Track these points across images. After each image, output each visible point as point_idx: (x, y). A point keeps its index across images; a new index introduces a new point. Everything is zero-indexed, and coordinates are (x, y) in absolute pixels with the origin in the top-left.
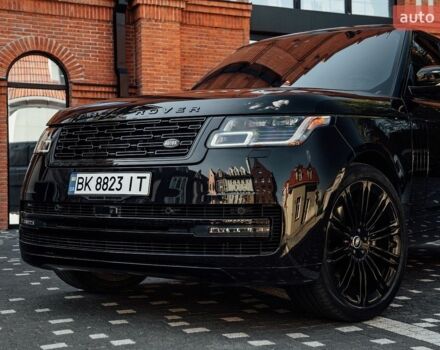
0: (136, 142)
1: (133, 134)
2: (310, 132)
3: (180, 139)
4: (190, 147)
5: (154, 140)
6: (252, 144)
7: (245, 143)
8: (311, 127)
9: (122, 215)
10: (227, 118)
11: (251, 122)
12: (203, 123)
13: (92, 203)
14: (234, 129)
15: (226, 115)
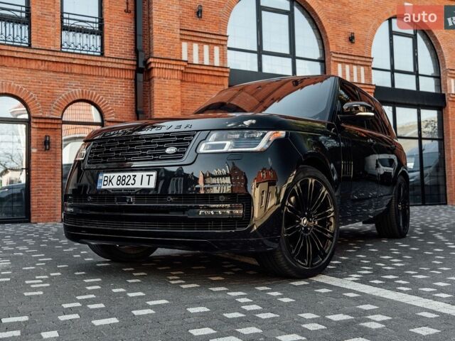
0: (146, 150)
1: (144, 144)
2: (270, 143)
3: (178, 147)
4: (184, 153)
5: (159, 148)
6: (230, 150)
7: (225, 150)
8: (272, 139)
9: (136, 203)
10: (212, 132)
11: (229, 135)
12: (194, 136)
13: (114, 195)
14: (216, 140)
15: (211, 130)
